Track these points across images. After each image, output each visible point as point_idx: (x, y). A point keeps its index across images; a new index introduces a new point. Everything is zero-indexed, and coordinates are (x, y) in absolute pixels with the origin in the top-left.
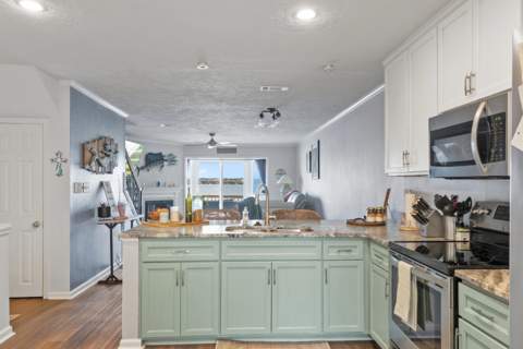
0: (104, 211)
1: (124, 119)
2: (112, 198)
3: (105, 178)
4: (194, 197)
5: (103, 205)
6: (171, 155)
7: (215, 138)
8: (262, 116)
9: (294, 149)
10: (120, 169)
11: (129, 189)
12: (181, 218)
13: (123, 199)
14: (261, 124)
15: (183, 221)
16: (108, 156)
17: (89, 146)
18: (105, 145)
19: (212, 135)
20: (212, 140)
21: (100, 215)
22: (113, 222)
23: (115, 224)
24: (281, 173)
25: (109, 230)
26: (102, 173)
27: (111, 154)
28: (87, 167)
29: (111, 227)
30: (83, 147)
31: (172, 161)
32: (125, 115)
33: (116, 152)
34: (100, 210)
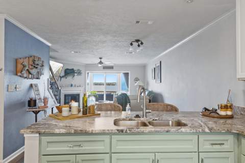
0: (32, 103)
1: (49, 46)
2: (39, 94)
3: (34, 81)
4: (89, 96)
5: (31, 99)
6: (78, 70)
7: (102, 60)
8: (131, 44)
9: (144, 67)
10: (46, 77)
11: (52, 88)
12: (79, 111)
13: (47, 94)
14: (131, 49)
15: (81, 114)
16: (37, 68)
17: (21, 61)
18: (34, 61)
19: (101, 58)
20: (101, 61)
21: (29, 105)
22: (37, 110)
23: (39, 111)
24: (137, 80)
25: (34, 115)
26: (31, 78)
27: (39, 67)
28: (19, 74)
29: (36, 113)
30: (16, 60)
31: (79, 73)
32: (50, 45)
33: (43, 66)
34: (29, 102)
